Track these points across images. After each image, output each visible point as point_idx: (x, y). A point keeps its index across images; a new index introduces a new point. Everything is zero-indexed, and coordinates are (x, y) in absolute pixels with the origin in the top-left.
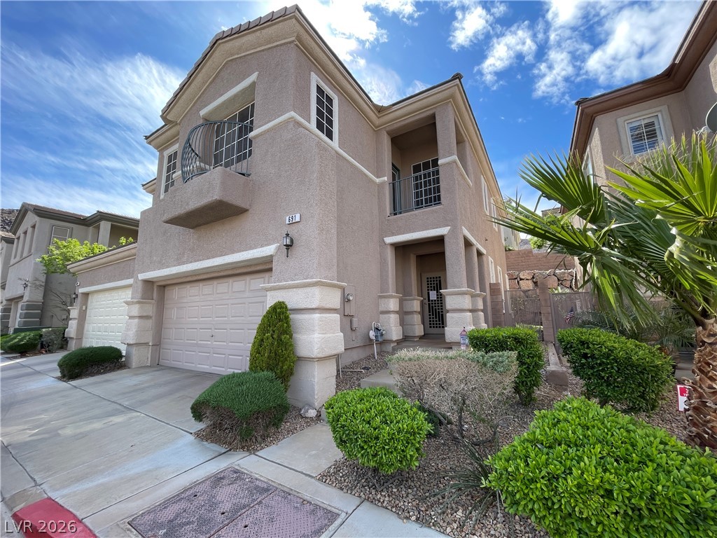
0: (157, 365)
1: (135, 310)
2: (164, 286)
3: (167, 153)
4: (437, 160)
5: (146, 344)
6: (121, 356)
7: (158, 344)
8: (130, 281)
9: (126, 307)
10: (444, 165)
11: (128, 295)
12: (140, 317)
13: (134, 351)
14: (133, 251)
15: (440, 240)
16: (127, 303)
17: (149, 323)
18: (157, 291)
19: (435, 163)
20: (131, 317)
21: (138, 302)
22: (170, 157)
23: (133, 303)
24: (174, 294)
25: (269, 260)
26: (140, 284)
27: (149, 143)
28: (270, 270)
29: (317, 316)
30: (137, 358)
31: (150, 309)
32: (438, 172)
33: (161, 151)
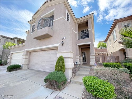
0: (28, 69)
1: (24, 57)
2: (31, 52)
3: (32, 25)
4: (88, 29)
5: (26, 64)
6: (21, 67)
7: (29, 64)
8: (23, 51)
9: (22, 56)
10: (89, 30)
11: (23, 54)
12: (25, 58)
13: (24, 66)
14: (24, 45)
15: (89, 45)
16: (22, 55)
17: (27, 60)
18: (29, 53)
19: (88, 30)
20: (23, 58)
21: (25, 55)
22: (33, 26)
23: (24, 55)
24: (33, 54)
25: (58, 47)
26: (26, 52)
27: (29, 23)
28: (58, 49)
29: (70, 59)
30: (24, 67)
31: (27, 57)
32: (88, 31)
33: (31, 25)
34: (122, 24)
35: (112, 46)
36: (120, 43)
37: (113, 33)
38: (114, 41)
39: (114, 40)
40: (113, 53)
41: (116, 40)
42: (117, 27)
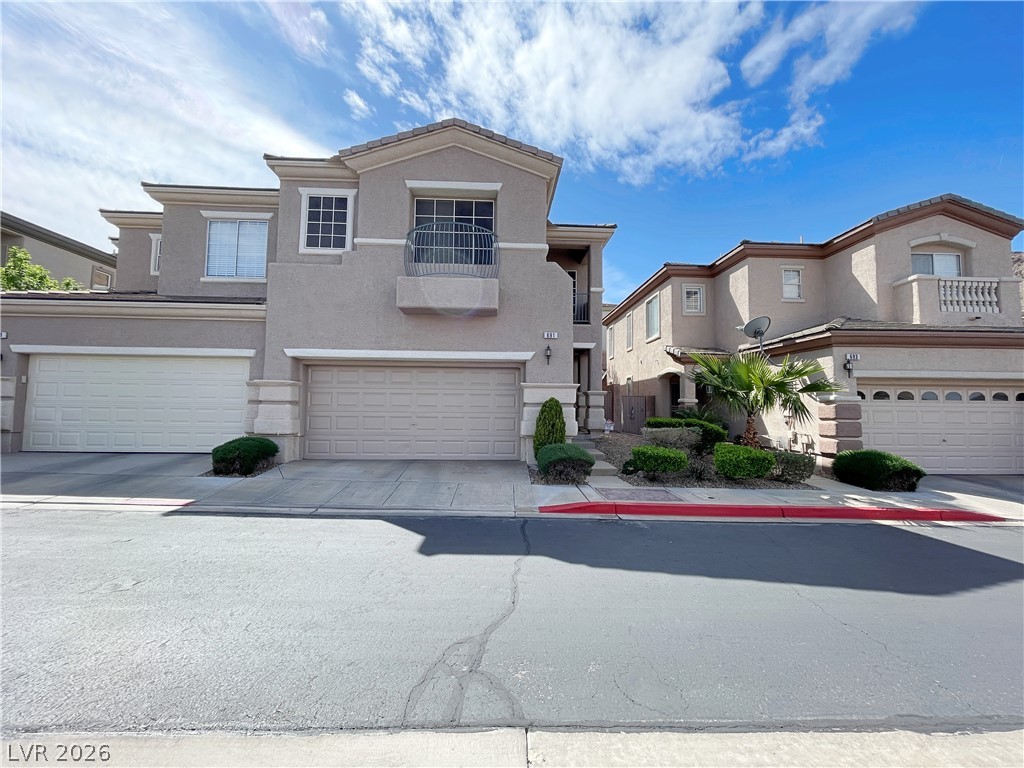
0: (303, 459)
2: (307, 366)
3: (306, 192)
5: (295, 435)
14: (259, 312)
17: (296, 410)
18: (303, 372)
22: (313, 200)
25: (524, 363)
31: (297, 393)
34: (683, 285)
35: (635, 352)
36: (668, 353)
37: (648, 303)
38: (648, 336)
39: (649, 333)
40: (633, 383)
41: (656, 336)
42: (666, 293)
